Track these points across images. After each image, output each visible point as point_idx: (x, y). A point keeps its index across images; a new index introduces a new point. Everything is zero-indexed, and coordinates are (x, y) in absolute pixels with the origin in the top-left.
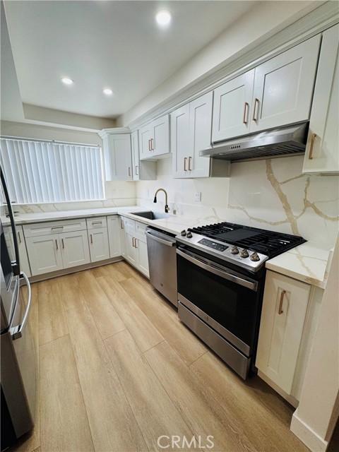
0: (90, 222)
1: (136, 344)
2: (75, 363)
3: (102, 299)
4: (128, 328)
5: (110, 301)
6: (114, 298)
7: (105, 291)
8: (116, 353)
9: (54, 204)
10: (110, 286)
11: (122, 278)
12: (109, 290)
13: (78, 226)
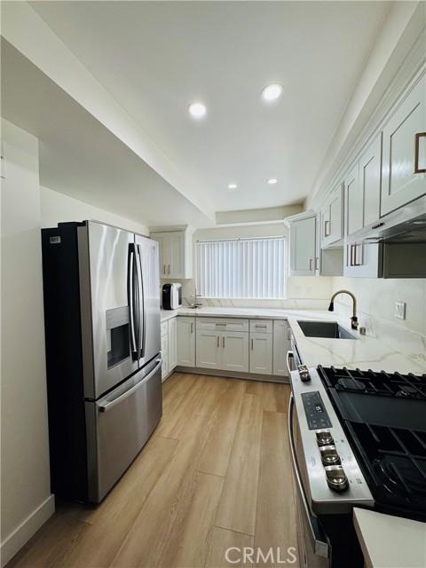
0: (253, 324)
1: (218, 507)
2: (160, 475)
3: (231, 422)
4: (227, 477)
5: (238, 429)
6: (243, 428)
7: (241, 414)
8: (193, 499)
9: (231, 300)
10: (251, 412)
11: (272, 408)
12: (247, 414)
13: (240, 326)
